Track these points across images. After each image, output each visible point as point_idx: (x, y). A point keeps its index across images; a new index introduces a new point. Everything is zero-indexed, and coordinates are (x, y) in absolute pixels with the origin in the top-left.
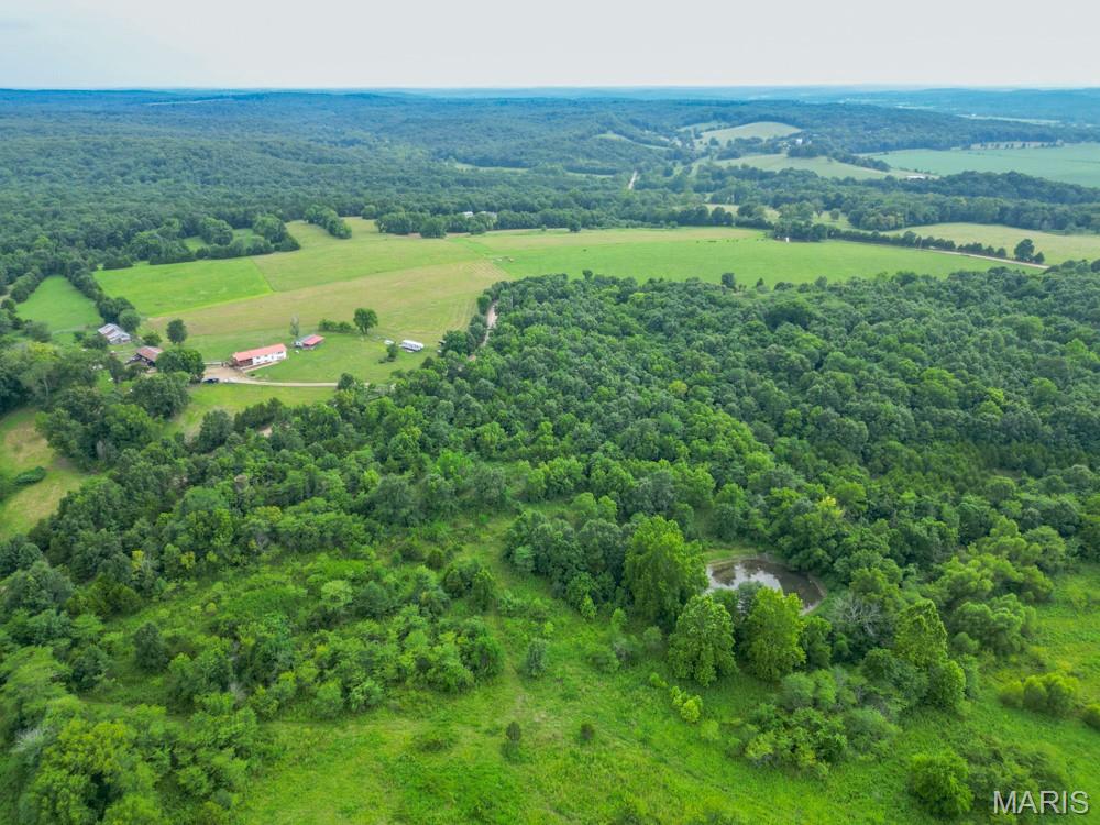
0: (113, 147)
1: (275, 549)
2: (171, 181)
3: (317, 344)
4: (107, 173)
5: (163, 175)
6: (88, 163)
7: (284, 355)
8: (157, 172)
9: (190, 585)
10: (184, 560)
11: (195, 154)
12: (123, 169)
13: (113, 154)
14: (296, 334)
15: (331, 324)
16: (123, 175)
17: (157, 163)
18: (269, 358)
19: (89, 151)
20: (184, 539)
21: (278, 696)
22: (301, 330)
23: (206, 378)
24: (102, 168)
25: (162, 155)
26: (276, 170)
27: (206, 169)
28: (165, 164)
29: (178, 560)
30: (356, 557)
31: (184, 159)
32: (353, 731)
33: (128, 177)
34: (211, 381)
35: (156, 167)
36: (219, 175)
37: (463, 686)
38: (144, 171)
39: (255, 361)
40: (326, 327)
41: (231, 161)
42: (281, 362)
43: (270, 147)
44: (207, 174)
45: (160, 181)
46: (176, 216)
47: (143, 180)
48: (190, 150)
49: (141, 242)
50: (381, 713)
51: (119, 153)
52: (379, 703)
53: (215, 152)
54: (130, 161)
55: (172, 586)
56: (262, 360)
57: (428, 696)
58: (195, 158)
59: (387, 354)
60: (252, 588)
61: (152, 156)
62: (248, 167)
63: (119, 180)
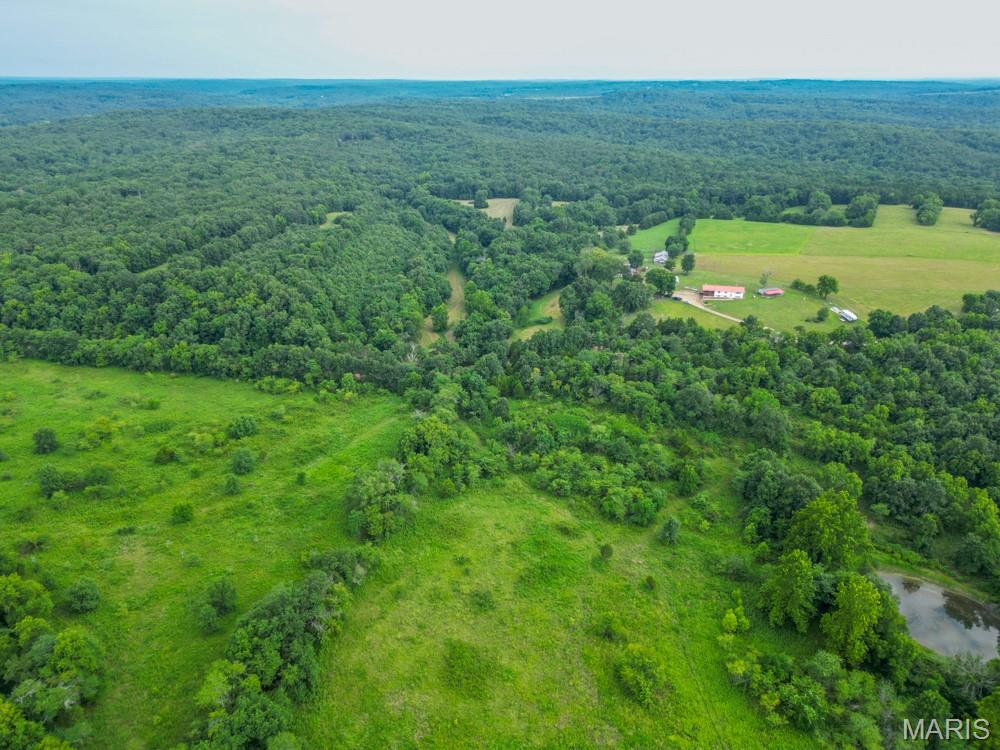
1: (602, 399)
3: (775, 295)
5: (843, 155)
7: (741, 296)
9: (549, 397)
10: (554, 383)
14: (764, 282)
15: (802, 284)
18: (728, 295)
20: (561, 372)
21: (524, 462)
22: (769, 281)
23: (674, 295)
26: (953, 160)
29: (551, 381)
30: (643, 427)
32: (542, 501)
34: (676, 299)
37: (612, 517)
39: (716, 294)
40: (797, 286)
42: (736, 300)
50: (562, 502)
52: (565, 496)
55: (540, 394)
56: (722, 294)
57: (592, 510)
58: (882, 143)
59: (816, 316)
60: (572, 413)
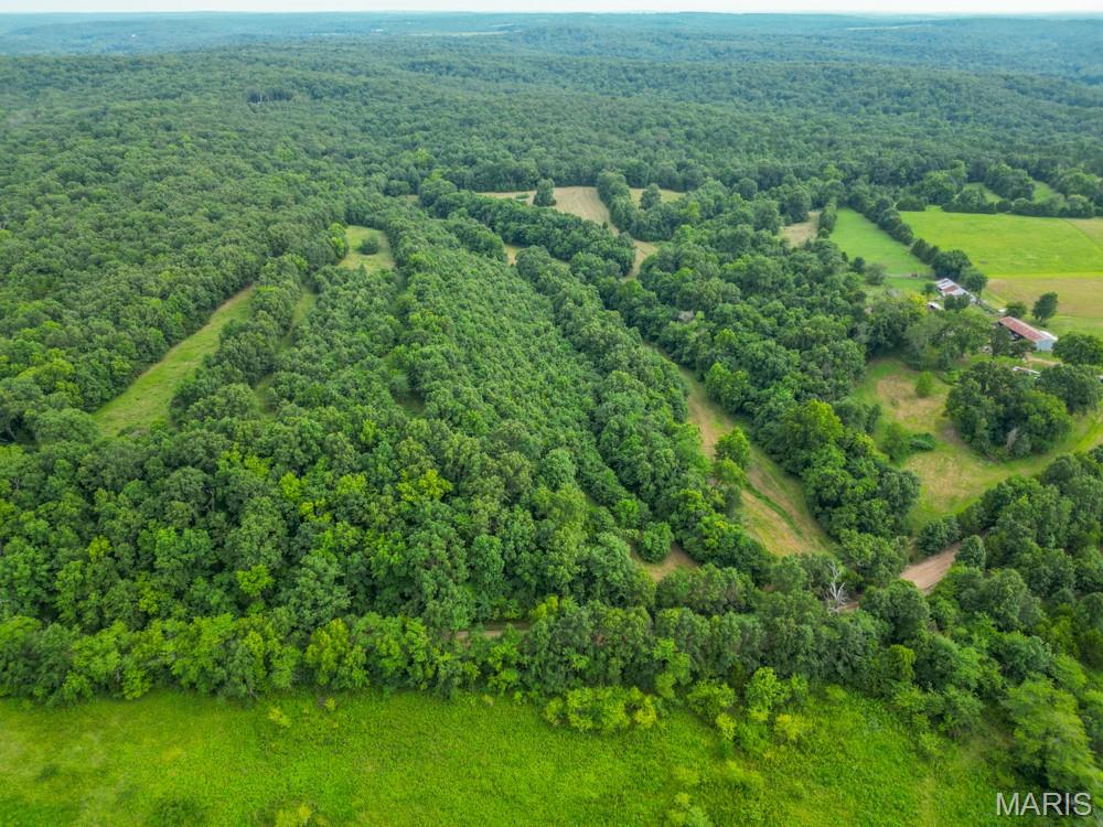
0: (852, 75)
2: (917, 114)
4: (851, 101)
5: (905, 107)
6: (830, 90)
8: (900, 104)
11: (943, 87)
12: (866, 99)
13: (854, 82)
16: (866, 104)
17: (901, 94)
19: (829, 77)
24: (846, 96)
25: (907, 86)
26: (1034, 112)
27: (953, 103)
28: (909, 95)
31: (931, 91)
33: (873, 108)
35: (900, 99)
36: (969, 112)
38: (887, 102)
41: (981, 97)
43: (1018, 82)
44: (954, 110)
45: (904, 115)
46: (960, 157)
47: (886, 111)
48: (937, 82)
49: (934, 184)
51: (859, 81)
53: (964, 86)
54: (874, 90)
58: (943, 92)
61: (897, 87)
62: (1001, 104)
63: (863, 110)
